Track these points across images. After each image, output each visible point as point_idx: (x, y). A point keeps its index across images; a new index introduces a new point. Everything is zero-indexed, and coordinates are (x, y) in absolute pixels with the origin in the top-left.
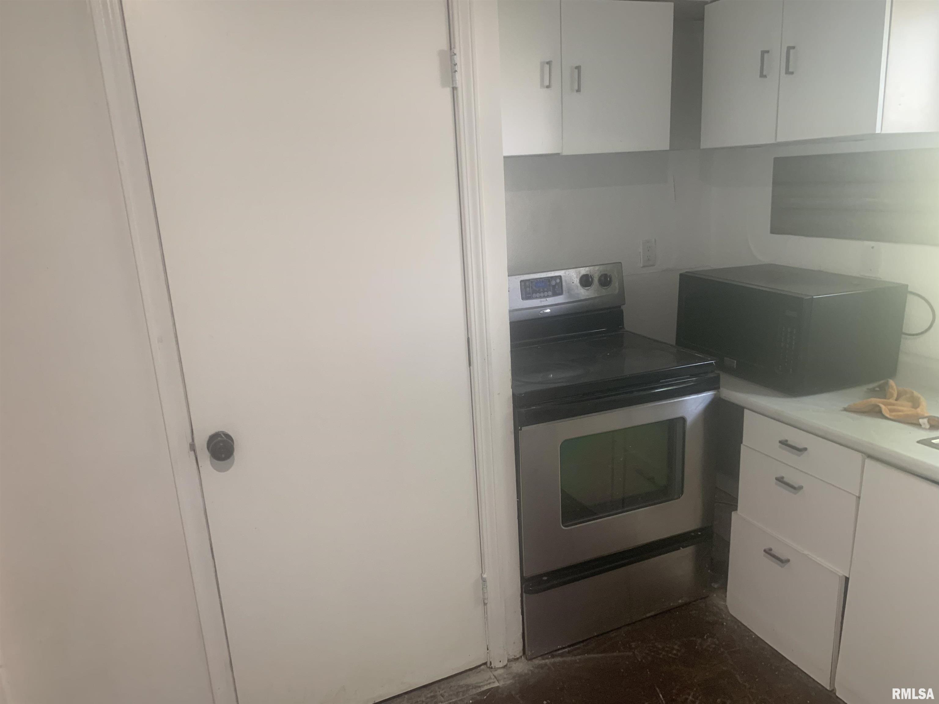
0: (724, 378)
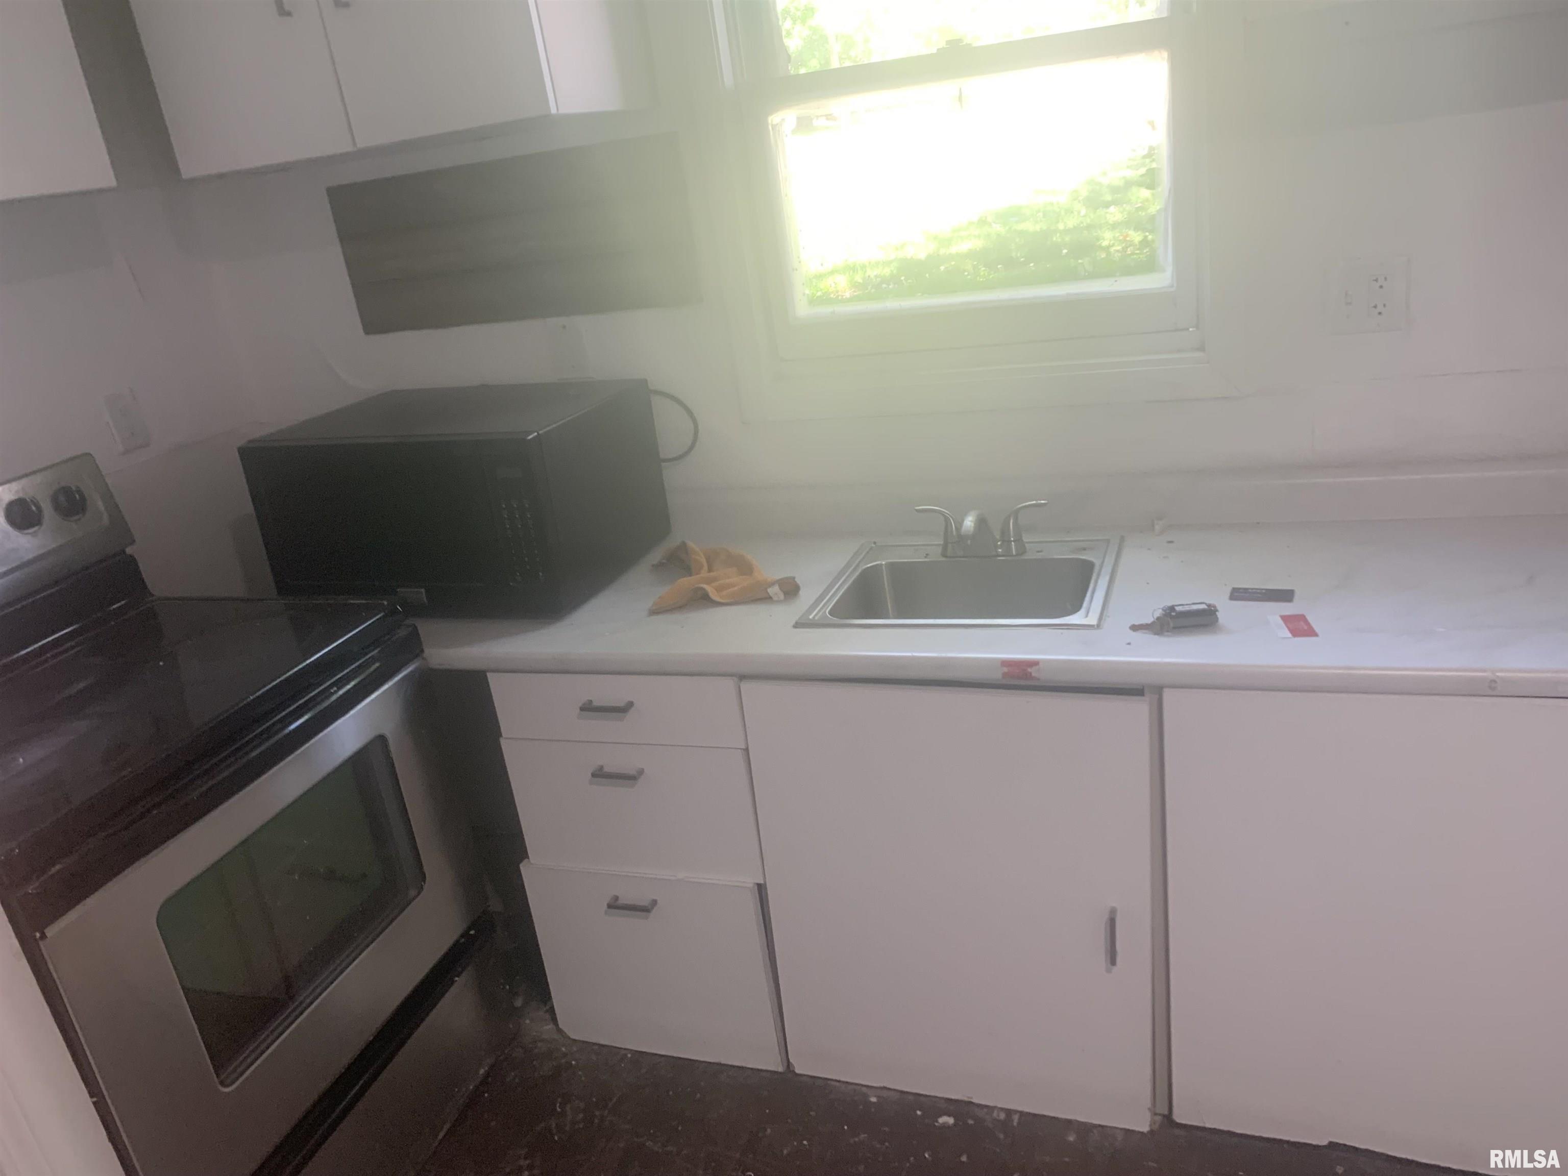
0: (427, 629)
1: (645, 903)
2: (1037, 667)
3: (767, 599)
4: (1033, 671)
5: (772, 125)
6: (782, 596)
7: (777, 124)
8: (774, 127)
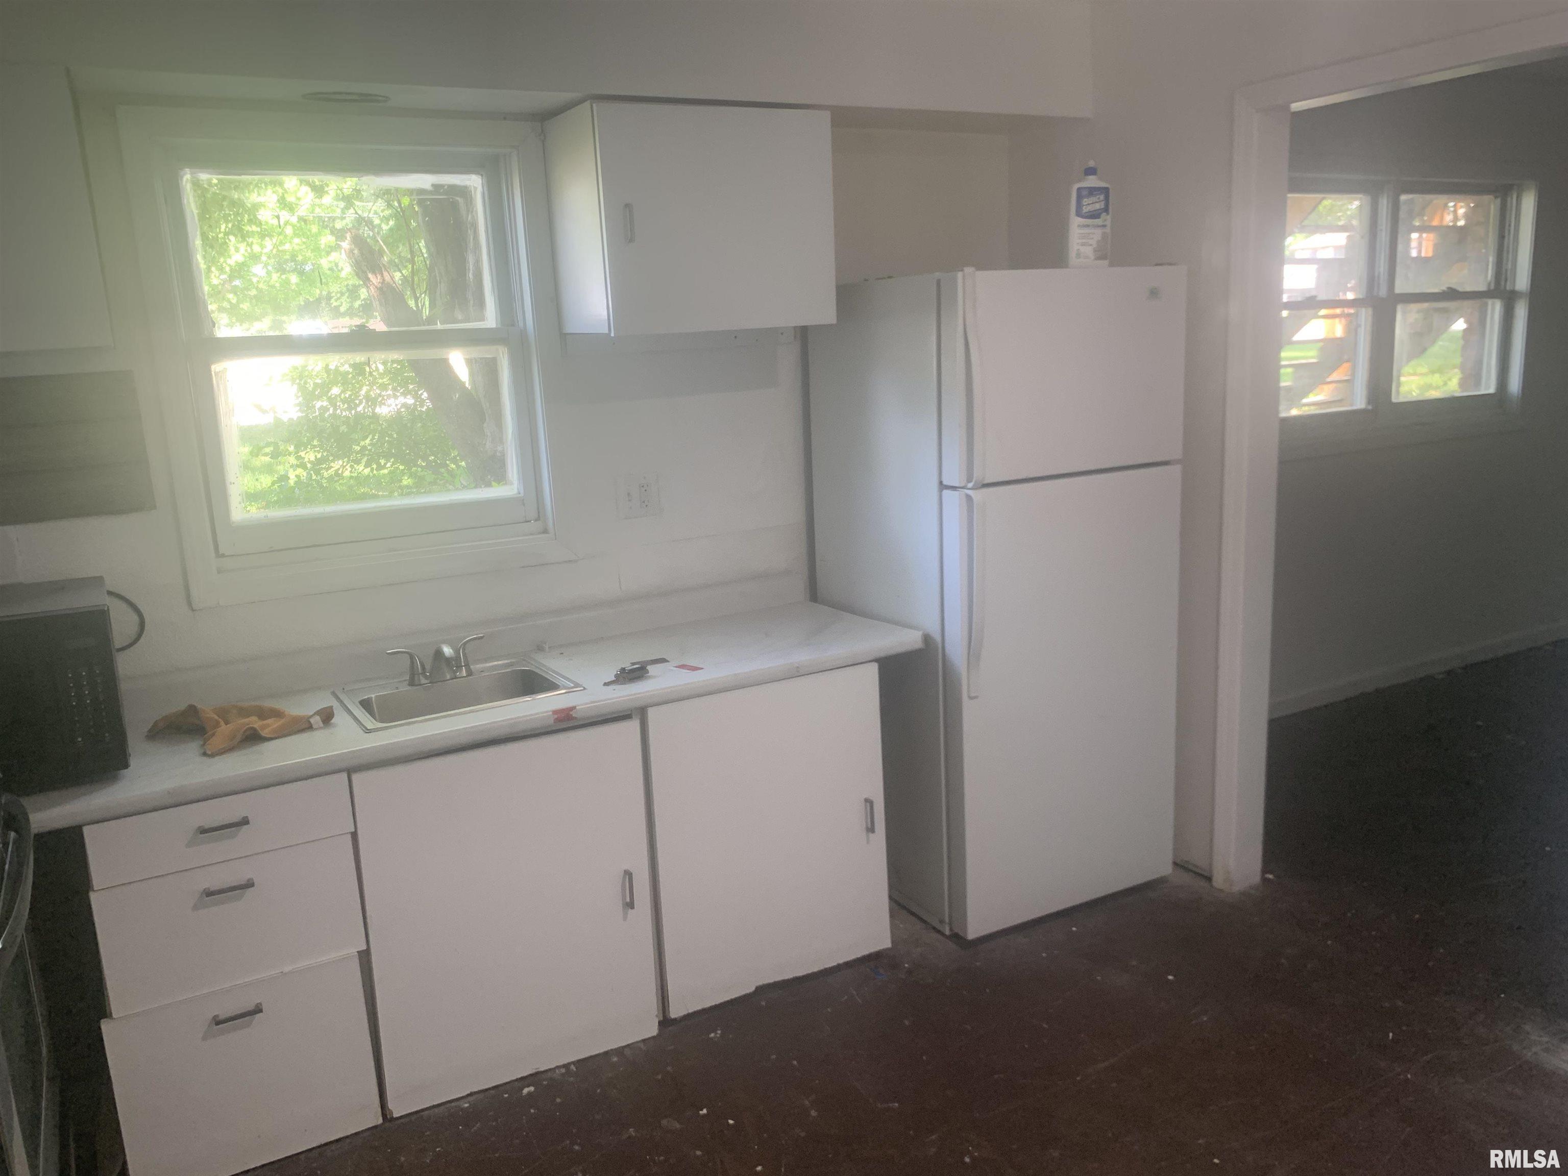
1: (251, 1006)
2: (575, 710)
3: (310, 728)
4: (574, 714)
5: (215, 372)
6: (322, 725)
7: (220, 372)
8: (216, 374)
